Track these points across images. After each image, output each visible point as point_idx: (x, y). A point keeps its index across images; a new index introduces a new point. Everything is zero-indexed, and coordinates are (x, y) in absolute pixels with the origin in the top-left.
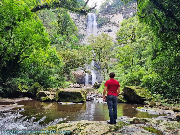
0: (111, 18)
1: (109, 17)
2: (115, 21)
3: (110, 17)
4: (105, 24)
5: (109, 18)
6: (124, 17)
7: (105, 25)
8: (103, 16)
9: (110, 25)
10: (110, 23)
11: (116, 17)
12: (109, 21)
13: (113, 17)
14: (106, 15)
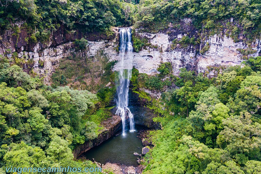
0: (152, 39)
1: (149, 37)
2: (157, 43)
3: (151, 37)
4: (144, 48)
5: (149, 39)
6: (170, 40)
7: (144, 50)
8: (140, 34)
9: (151, 50)
10: (150, 47)
11: (159, 38)
12: (148, 43)
13: (155, 37)
14: (145, 33)
